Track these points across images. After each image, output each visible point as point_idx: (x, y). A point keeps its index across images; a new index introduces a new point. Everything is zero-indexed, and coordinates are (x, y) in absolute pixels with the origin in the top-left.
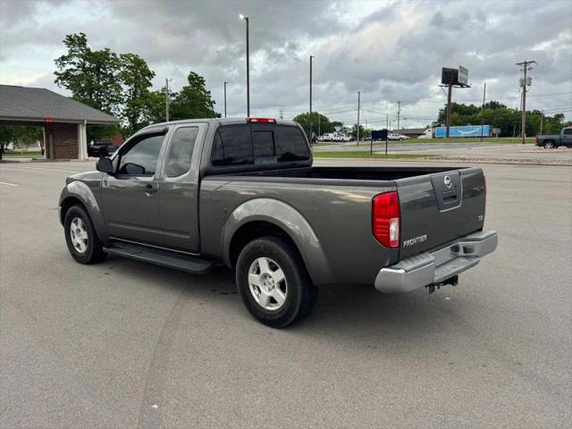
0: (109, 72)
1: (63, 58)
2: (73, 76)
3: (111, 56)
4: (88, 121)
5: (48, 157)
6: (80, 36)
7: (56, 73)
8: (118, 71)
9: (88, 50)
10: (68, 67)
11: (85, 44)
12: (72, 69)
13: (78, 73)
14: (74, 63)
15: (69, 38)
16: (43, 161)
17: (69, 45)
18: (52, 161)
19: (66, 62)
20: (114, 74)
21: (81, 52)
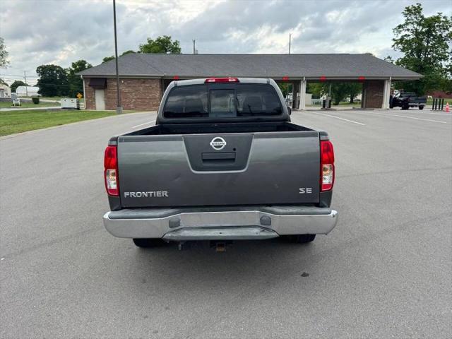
0: (439, 33)
1: (400, 26)
2: (407, 40)
3: (442, 19)
4: (392, 77)
5: (362, 107)
6: (416, 6)
7: (394, 40)
8: (447, 32)
9: (422, 17)
10: (404, 33)
11: (419, 12)
12: (406, 35)
13: (412, 37)
14: (408, 30)
15: (408, 9)
16: (359, 109)
17: (406, 15)
18: (363, 110)
19: (401, 29)
20: (444, 35)
21: (415, 20)
